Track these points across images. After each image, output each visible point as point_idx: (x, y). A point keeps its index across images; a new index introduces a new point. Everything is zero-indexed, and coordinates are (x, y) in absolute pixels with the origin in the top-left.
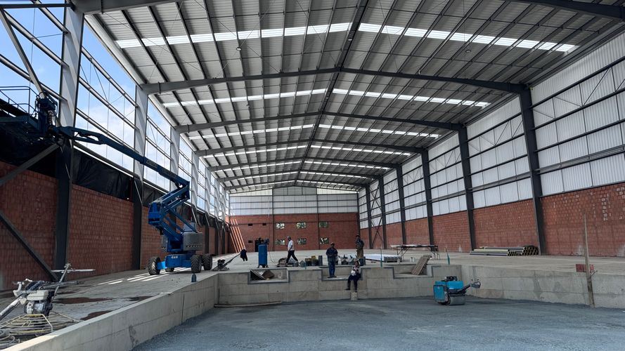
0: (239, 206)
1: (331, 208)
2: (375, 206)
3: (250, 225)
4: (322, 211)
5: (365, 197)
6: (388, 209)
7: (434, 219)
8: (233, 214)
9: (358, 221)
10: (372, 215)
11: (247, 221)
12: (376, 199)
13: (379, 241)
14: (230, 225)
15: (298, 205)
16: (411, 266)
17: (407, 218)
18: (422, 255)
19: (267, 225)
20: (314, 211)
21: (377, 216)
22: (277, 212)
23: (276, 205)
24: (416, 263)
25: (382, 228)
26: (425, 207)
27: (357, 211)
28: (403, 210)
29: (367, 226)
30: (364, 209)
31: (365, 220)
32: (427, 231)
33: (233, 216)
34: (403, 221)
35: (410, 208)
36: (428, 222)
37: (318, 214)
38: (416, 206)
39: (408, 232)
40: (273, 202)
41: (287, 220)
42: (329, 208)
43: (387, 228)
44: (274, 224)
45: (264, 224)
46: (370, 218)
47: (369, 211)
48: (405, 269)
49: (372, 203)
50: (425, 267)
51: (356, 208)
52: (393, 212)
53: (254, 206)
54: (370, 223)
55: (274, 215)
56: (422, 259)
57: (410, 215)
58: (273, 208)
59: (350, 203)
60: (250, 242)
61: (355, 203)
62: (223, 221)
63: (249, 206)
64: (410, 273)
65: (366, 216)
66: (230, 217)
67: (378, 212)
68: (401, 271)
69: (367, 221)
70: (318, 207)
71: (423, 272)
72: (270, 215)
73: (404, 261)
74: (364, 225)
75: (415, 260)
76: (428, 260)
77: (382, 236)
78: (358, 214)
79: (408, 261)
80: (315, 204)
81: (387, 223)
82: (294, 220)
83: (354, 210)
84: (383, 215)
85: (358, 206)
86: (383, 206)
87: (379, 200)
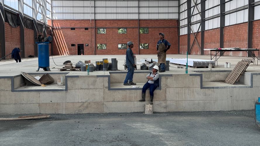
0: (60, 10)
1: (153, 15)
2: (196, 12)
3: (73, 29)
4: (143, 17)
5: (186, 4)
6: (208, 14)
7: (255, 23)
8: (55, 17)
9: (178, 28)
10: (192, 21)
11: (69, 26)
12: (196, 4)
13: (196, 46)
14: (53, 29)
15: (119, 10)
16: (226, 73)
17: (227, 24)
18: (241, 60)
19: (89, 30)
20: (136, 17)
21: (196, 23)
22: (99, 17)
23: (98, 10)
24: (232, 69)
25: (200, 33)
26: (247, 11)
27: (178, 18)
28: (223, 15)
29: (186, 33)
30: (184, 15)
31: (184, 26)
32: (246, 36)
33: (55, 20)
34: (223, 26)
35: (230, 13)
36: (247, 27)
37: (139, 20)
38: (237, 10)
39: (226, 38)
40: (95, 7)
41: (108, 25)
42: (150, 15)
43: (206, 34)
44: (97, 29)
45: (86, 29)
46: (190, 24)
47: (189, 17)
48: (218, 76)
49: (192, 9)
50: (242, 75)
51: (177, 15)
52: (213, 18)
53: (76, 10)
54: (189, 30)
55: (95, 20)
56: (240, 64)
57: (230, 20)
58: (95, 13)
59: (171, 10)
60: (73, 45)
61: (176, 10)
62: (44, 24)
63: (71, 10)
64: (223, 81)
65: (185, 22)
66: (53, 21)
67: (198, 18)
68: (212, 79)
69: (186, 28)
70: (139, 13)
71: (240, 81)
72: (92, 20)
73: (218, 66)
74: (184, 31)
75: (231, 65)
76: (248, 65)
77: (200, 41)
78: (178, 21)
79: (223, 66)
80: (136, 10)
81: (206, 29)
82: (115, 25)
83: (175, 17)
84: (203, 22)
85: (179, 13)
86: (203, 12)
87: (200, 6)
